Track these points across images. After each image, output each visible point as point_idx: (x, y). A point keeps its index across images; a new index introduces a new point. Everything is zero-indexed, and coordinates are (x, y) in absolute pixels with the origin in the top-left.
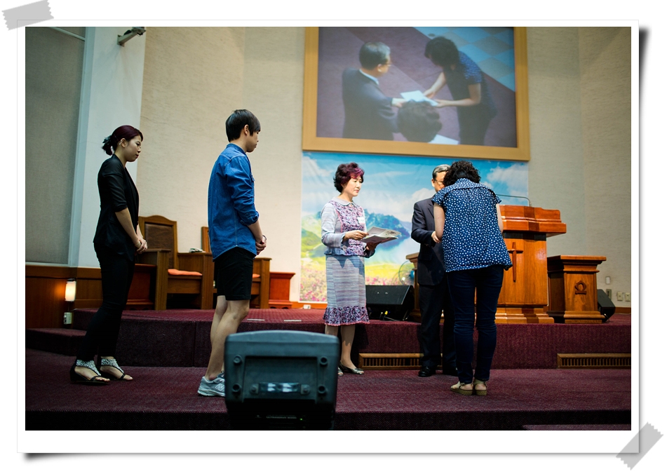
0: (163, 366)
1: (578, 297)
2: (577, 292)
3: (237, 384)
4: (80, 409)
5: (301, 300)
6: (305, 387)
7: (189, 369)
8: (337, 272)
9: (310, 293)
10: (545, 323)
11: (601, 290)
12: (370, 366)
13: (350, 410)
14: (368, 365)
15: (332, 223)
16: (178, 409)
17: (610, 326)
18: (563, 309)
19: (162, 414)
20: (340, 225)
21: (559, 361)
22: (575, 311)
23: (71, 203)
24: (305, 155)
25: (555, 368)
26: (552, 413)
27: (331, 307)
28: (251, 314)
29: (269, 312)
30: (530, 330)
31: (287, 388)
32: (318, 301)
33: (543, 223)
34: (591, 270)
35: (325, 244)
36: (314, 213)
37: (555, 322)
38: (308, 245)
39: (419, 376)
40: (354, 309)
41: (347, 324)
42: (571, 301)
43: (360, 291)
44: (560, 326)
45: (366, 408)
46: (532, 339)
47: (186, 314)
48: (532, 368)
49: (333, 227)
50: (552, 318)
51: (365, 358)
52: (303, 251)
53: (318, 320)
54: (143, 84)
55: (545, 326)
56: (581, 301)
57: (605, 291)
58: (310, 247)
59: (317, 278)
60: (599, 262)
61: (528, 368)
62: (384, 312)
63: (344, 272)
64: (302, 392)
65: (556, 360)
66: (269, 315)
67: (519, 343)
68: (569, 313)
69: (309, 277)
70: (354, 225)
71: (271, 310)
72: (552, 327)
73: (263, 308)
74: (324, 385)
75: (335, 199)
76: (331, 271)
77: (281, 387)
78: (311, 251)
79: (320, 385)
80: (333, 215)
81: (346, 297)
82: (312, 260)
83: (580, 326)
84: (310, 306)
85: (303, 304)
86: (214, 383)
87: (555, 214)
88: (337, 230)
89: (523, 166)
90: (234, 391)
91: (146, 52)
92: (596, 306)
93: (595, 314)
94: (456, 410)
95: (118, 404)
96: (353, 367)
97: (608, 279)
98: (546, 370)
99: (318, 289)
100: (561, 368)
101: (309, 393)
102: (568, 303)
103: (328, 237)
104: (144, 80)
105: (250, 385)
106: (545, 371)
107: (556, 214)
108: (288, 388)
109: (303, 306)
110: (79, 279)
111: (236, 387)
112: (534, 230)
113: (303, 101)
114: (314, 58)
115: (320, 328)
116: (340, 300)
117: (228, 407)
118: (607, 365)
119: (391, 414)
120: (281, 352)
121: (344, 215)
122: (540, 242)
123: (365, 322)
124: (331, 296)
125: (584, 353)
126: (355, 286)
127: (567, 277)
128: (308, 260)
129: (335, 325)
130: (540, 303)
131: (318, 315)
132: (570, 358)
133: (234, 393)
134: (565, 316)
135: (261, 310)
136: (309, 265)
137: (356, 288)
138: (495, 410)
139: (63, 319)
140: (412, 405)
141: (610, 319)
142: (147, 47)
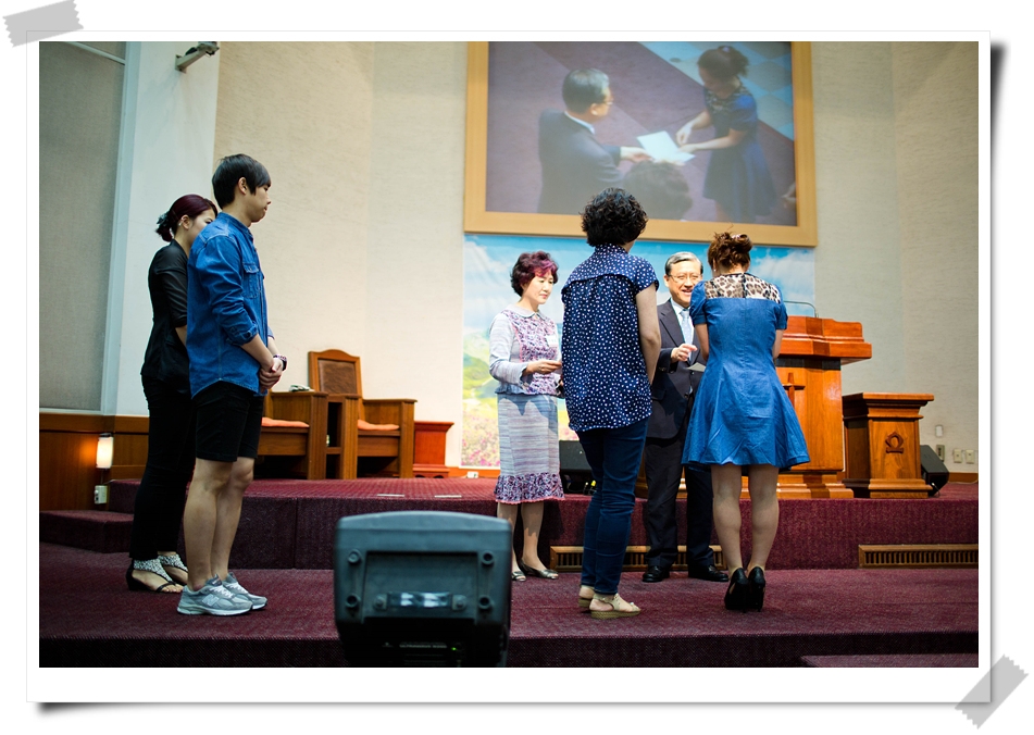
0: (247, 567)
1: (891, 457)
2: (890, 449)
3: (353, 594)
4: (115, 634)
5: (463, 464)
6: (459, 599)
7: (287, 571)
8: (515, 420)
9: (477, 453)
10: (840, 498)
11: (927, 447)
12: (567, 566)
13: (533, 634)
14: (565, 564)
15: (505, 344)
16: (267, 634)
17: (939, 502)
18: (868, 475)
19: (242, 641)
20: (518, 348)
21: (862, 556)
22: (887, 478)
23: (105, 316)
24: (468, 240)
25: (855, 567)
26: (847, 637)
27: (506, 475)
28: (385, 486)
29: (413, 483)
30: (815, 509)
31: (430, 600)
32: (490, 465)
33: (837, 343)
34: (909, 416)
35: (495, 377)
36: (483, 330)
37: (855, 496)
38: (474, 378)
39: (644, 581)
40: (541, 478)
41: (530, 500)
42: (879, 463)
43: (550, 449)
44: (864, 503)
45: (558, 630)
46: (819, 523)
47: (283, 487)
48: (819, 567)
49: (508, 350)
50: (850, 490)
51: (559, 554)
52: (466, 388)
53: (486, 495)
54: (216, 131)
55: (839, 502)
56: (895, 463)
57: (934, 448)
58: (476, 383)
59: (488, 430)
60: (924, 402)
61: (813, 567)
62: (590, 483)
63: (525, 421)
64: (454, 607)
65: (857, 554)
66: (413, 489)
67: (799, 530)
68: (877, 483)
69: (476, 428)
70: (541, 347)
71: (416, 480)
72: (851, 503)
73: (404, 477)
74: (488, 596)
75: (511, 308)
76: (506, 419)
77: (421, 599)
78: (478, 388)
79: (482, 596)
80: (508, 333)
81: (530, 460)
82: (479, 402)
83: (894, 503)
84: (477, 473)
85: (466, 471)
86: (201, 594)
87: (854, 329)
88: (513, 356)
89: (806, 255)
90: (349, 605)
91: (220, 82)
92: (919, 471)
93: (916, 483)
94: (697, 633)
95: (175, 627)
96: (541, 568)
97: (939, 429)
98: (841, 571)
99: (489, 448)
100: (864, 567)
101: (465, 609)
102: (876, 466)
103: (500, 367)
104: (217, 125)
105: (374, 596)
106: (840, 573)
107: (856, 329)
108: (433, 600)
109: (466, 474)
110: (117, 433)
111: (352, 599)
112: (822, 353)
113: (465, 157)
114: (481, 89)
115: (489, 508)
116: (519, 464)
117: (339, 631)
118: (935, 563)
119: (596, 640)
120: (422, 544)
121: (524, 332)
122: (831, 372)
123: (558, 498)
124: (505, 457)
125: (900, 543)
126: (542, 443)
127: (874, 427)
128: (473, 403)
129: (512, 502)
130: (831, 467)
131: (489, 487)
132: (878, 553)
133: (349, 609)
134: (871, 486)
135: (400, 480)
136: (476, 410)
137: (544, 444)
138: (758, 633)
139: (92, 495)
140: (630, 626)
141: (941, 491)
142: (222, 73)
